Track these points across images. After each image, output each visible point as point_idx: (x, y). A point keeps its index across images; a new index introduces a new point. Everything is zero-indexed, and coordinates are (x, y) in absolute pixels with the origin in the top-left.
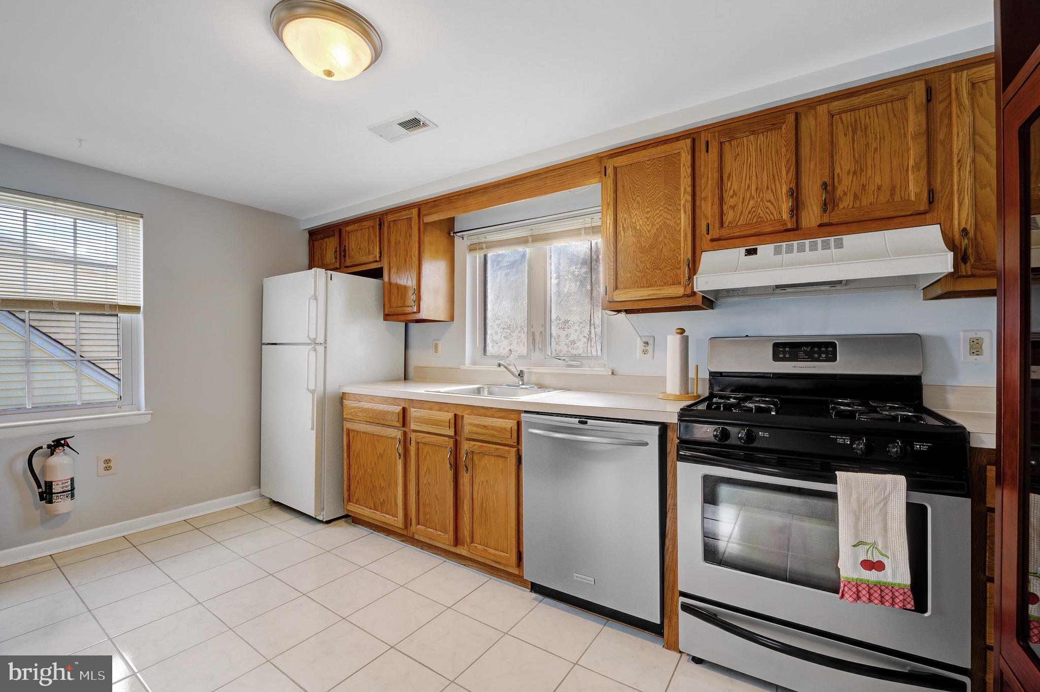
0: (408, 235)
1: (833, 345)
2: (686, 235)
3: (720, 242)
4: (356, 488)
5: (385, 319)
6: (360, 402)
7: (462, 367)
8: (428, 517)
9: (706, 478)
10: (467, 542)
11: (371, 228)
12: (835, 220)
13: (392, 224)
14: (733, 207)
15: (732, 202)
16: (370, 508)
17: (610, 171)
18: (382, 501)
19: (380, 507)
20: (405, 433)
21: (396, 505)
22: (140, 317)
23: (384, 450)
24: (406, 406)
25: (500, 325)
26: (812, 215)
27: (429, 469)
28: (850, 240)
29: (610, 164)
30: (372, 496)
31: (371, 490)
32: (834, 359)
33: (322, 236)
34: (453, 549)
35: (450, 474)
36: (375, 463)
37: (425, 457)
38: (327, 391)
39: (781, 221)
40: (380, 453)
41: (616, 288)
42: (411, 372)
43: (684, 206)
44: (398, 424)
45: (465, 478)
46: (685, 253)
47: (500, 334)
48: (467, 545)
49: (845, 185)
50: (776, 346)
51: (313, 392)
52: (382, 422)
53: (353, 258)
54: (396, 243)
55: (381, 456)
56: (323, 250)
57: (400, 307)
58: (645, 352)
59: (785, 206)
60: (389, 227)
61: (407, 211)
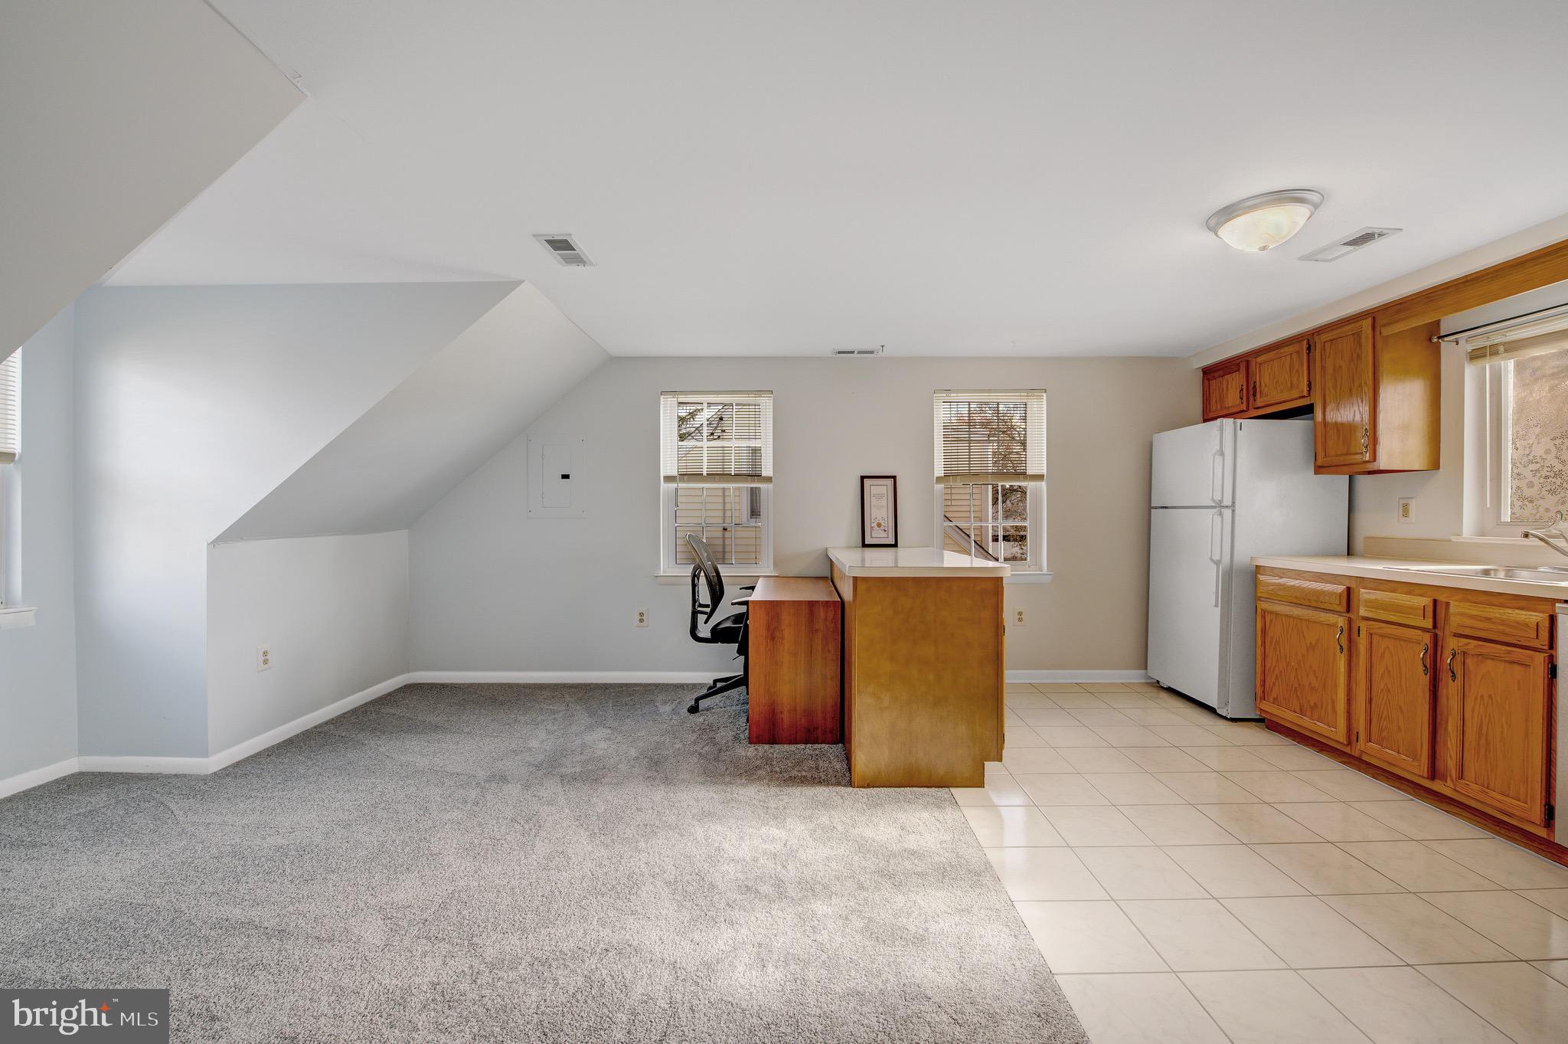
0: (1355, 355)
4: (1274, 684)
5: (1316, 473)
6: (1281, 578)
7: (1454, 539)
8: (1384, 734)
10: (1451, 776)
11: (1294, 356)
13: (1328, 345)
16: (1295, 712)
18: (1312, 704)
19: (1309, 713)
20: (1350, 621)
21: (1335, 712)
22: (1043, 485)
23: (1318, 640)
24: (1353, 585)
25: (1537, 471)
27: (1389, 671)
30: (1297, 696)
31: (1296, 688)
33: (1221, 373)
34: (1427, 783)
35: (1424, 680)
36: (1303, 656)
37: (1382, 656)
38: (1235, 562)
40: (1311, 643)
42: (1359, 544)
44: (1338, 608)
45: (1450, 690)
47: (1536, 488)
48: (1452, 781)
51: (1217, 563)
52: (1314, 604)
53: (1266, 395)
54: (1334, 370)
55: (1311, 647)
56: (1223, 390)
57: (1341, 455)
60: (1324, 349)
61: (1353, 325)
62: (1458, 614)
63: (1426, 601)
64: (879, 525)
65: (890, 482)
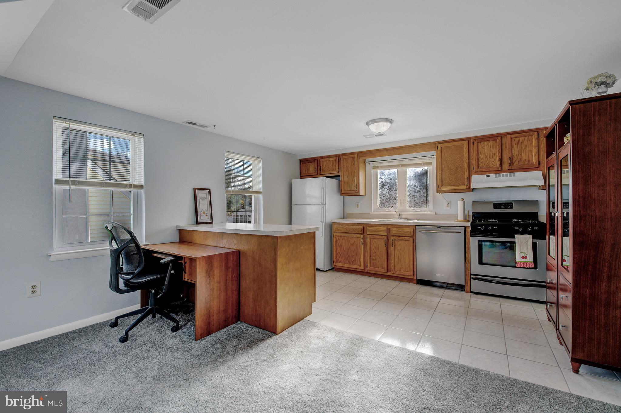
0: (353, 164)
1: (512, 204)
2: (466, 170)
3: (477, 173)
4: (340, 257)
5: (341, 195)
6: (342, 226)
7: (370, 213)
8: (375, 264)
9: (479, 241)
10: (392, 270)
11: (334, 162)
12: (513, 168)
13: (344, 159)
14: (482, 162)
15: (481, 161)
16: (347, 264)
17: (439, 148)
18: (353, 261)
19: (352, 263)
20: (364, 236)
21: (360, 261)
22: (261, 196)
23: (354, 242)
24: (364, 226)
25: (384, 197)
26: (506, 166)
27: (375, 247)
28: (518, 174)
29: (439, 146)
30: (348, 259)
31: (347, 257)
32: (512, 208)
33: (308, 162)
34: (386, 274)
35: (385, 248)
36: (349, 247)
37: (374, 244)
38: (326, 221)
39: (497, 167)
40: (352, 243)
41: (442, 186)
42: (345, 215)
43: (466, 161)
44: (361, 233)
45: (392, 249)
46: (466, 175)
47: (384, 201)
48: (393, 271)
49: (516, 158)
50: (494, 204)
51: (322, 222)
52: (353, 232)
53: (324, 171)
54: (347, 166)
55: (352, 244)
56: (308, 167)
57: (349, 190)
58: (448, 206)
59: (498, 163)
60: (343, 160)
61: (352, 155)
62: (394, 231)
63: (385, 228)
64: (204, 213)
65: (207, 192)
